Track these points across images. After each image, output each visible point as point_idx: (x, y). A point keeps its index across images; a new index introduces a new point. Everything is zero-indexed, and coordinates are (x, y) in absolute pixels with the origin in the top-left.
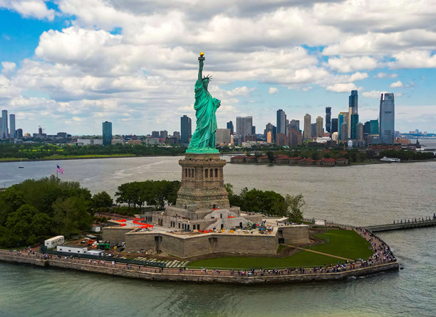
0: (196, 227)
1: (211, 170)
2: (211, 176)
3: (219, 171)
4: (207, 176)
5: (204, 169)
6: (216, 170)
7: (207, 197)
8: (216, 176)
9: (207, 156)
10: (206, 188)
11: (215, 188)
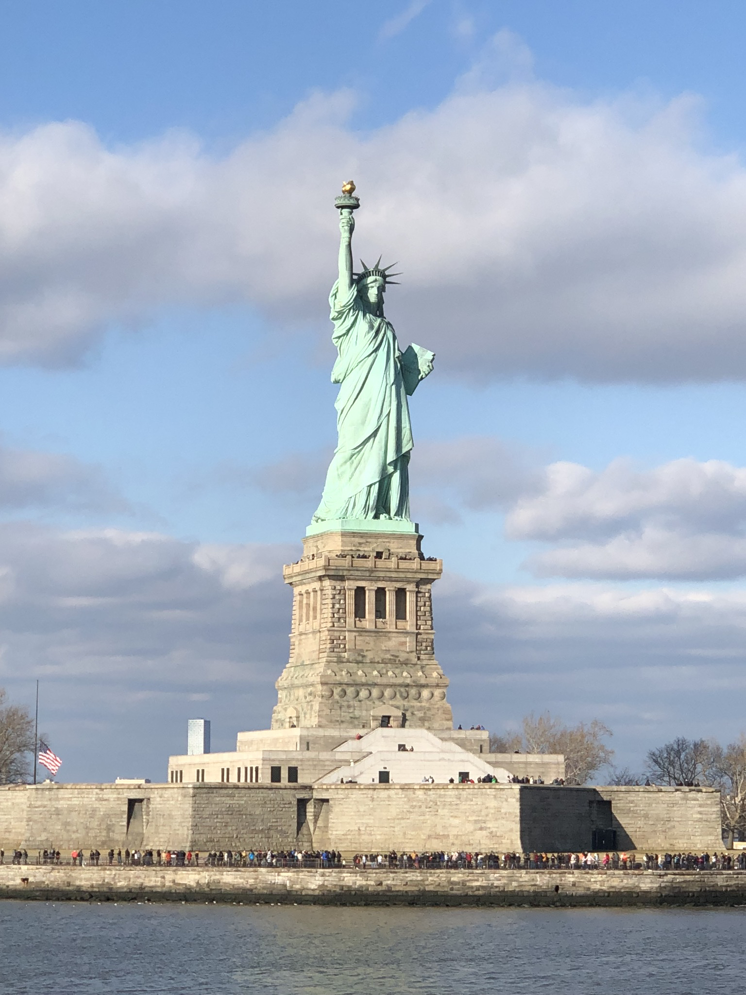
0: (284, 774)
1: (380, 593)
2: (380, 612)
3: (410, 599)
4: (360, 612)
5: (351, 585)
6: (401, 594)
7: (358, 685)
8: (400, 614)
9: (367, 542)
10: (359, 655)
11: (397, 657)
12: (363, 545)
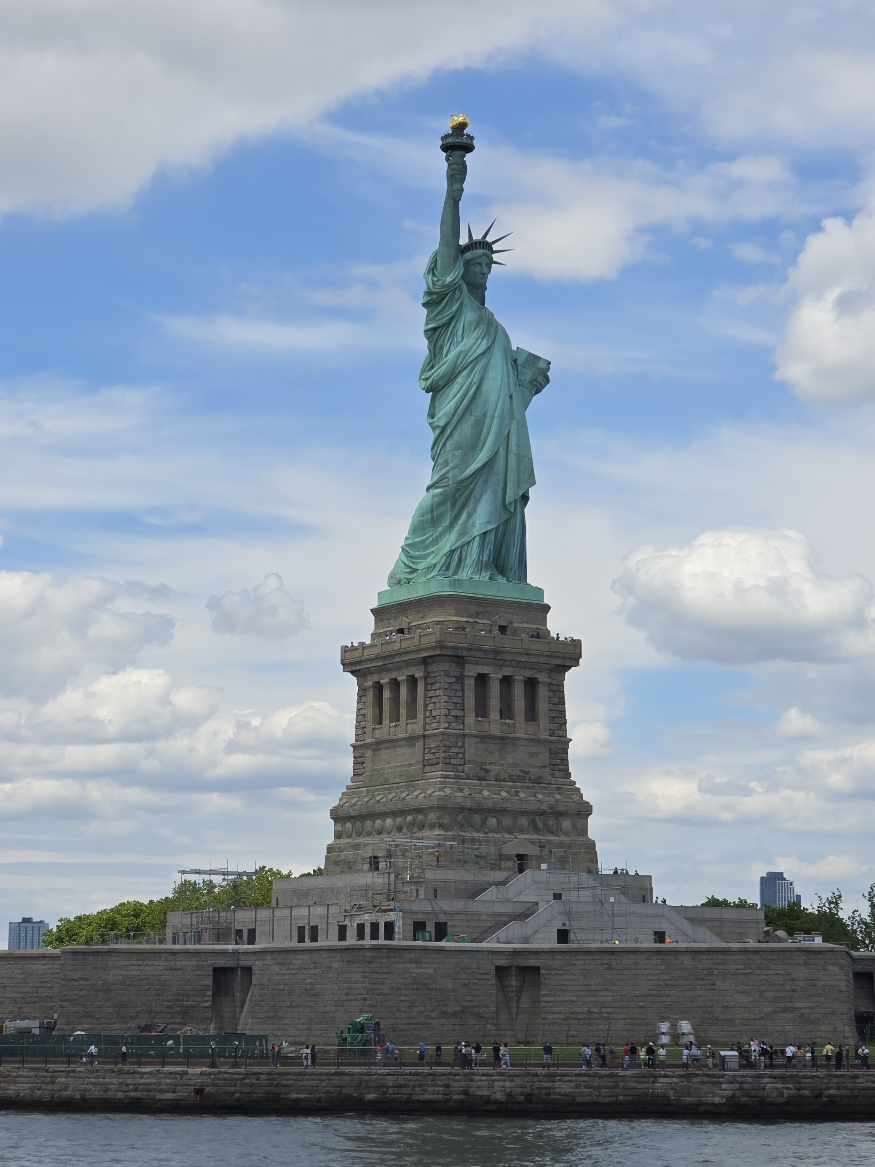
0: (432, 933)
1: (507, 682)
2: (507, 711)
3: (543, 692)
4: (482, 711)
5: (472, 671)
6: (531, 684)
7: (485, 812)
8: (532, 714)
9: (486, 612)
10: (482, 769)
11: (527, 773)
12: (481, 616)
